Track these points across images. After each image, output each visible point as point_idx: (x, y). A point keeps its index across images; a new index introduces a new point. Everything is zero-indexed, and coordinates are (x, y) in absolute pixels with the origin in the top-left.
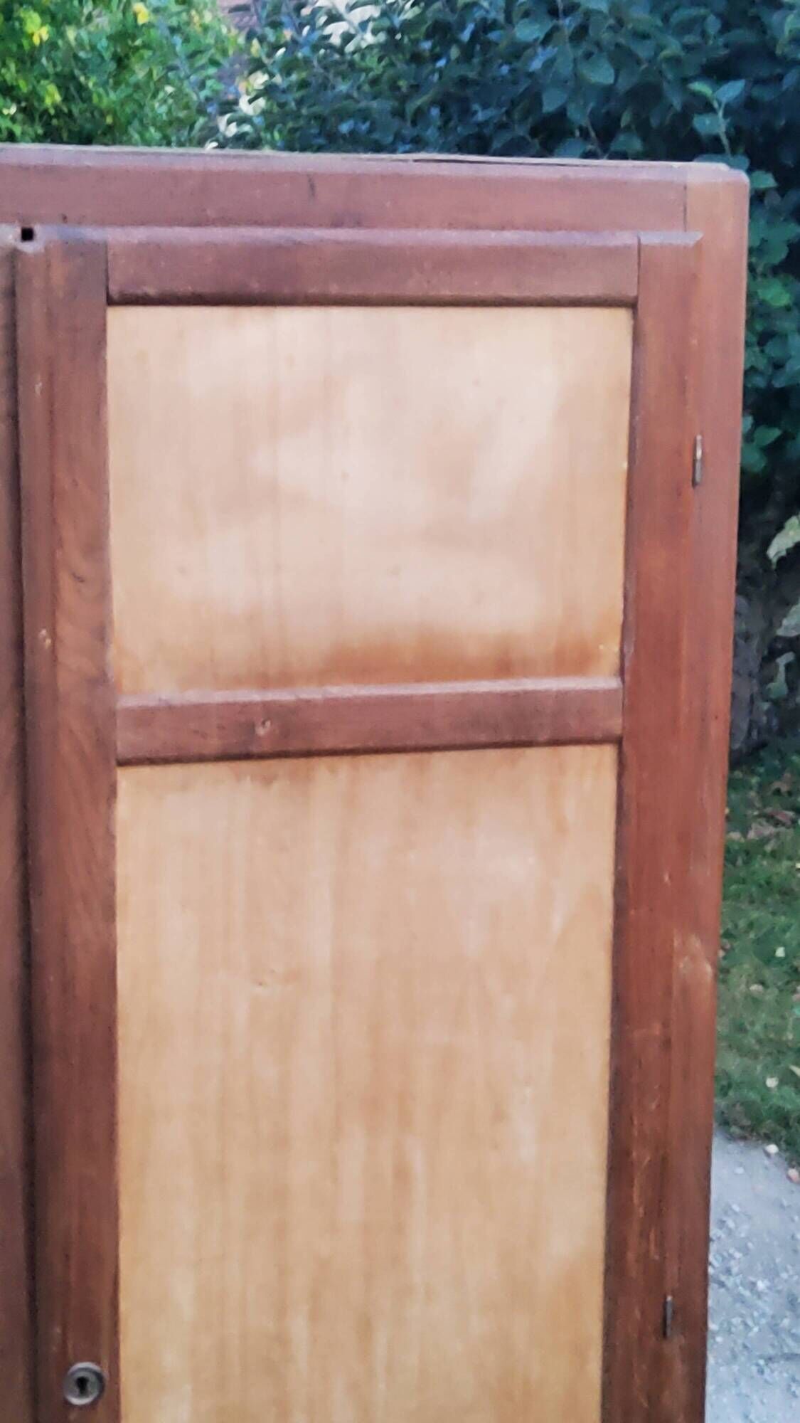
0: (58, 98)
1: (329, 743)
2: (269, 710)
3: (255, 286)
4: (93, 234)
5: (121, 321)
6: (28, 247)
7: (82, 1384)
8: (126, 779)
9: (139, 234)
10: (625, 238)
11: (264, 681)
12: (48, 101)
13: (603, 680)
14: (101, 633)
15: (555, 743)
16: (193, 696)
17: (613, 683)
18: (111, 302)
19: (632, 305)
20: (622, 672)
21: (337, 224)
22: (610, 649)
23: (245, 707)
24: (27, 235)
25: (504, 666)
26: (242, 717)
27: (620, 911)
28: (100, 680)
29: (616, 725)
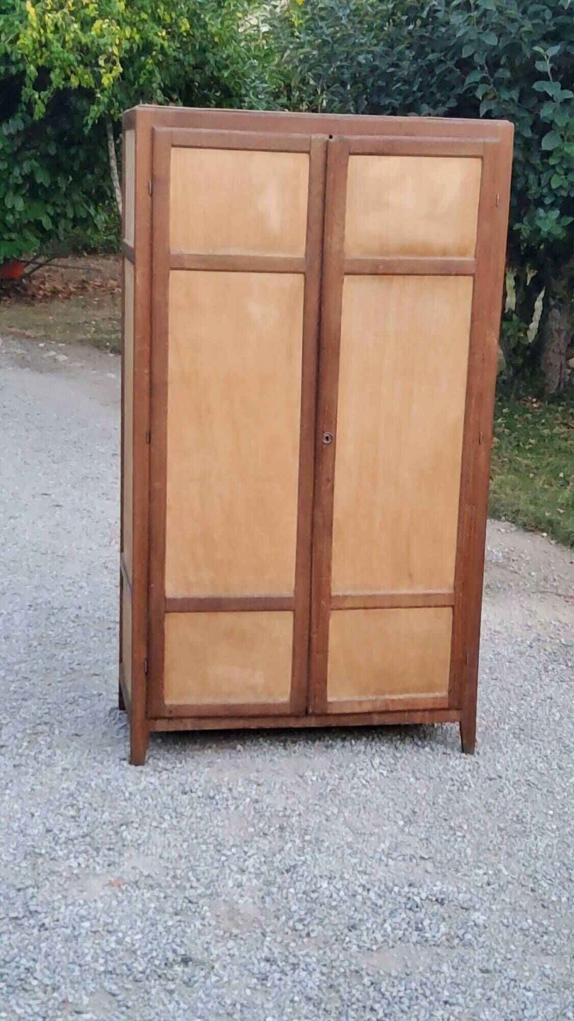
0: (188, 26)
1: (398, 272)
2: (383, 262)
3: (386, 151)
4: (346, 137)
5: (352, 159)
6: (331, 140)
7: (327, 438)
8: (346, 278)
9: (358, 137)
10: (481, 140)
11: (382, 254)
12: (183, 29)
13: (470, 258)
14: (342, 239)
15: (457, 275)
16: (364, 257)
17: (473, 259)
18: (351, 154)
19: (482, 158)
20: (475, 257)
21: (407, 135)
22: (473, 251)
23: (378, 261)
24: (331, 137)
25: (444, 253)
26: (376, 263)
27: (472, 322)
28: (341, 251)
29: (473, 272)
